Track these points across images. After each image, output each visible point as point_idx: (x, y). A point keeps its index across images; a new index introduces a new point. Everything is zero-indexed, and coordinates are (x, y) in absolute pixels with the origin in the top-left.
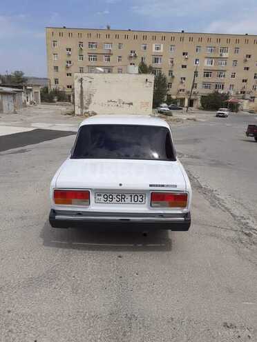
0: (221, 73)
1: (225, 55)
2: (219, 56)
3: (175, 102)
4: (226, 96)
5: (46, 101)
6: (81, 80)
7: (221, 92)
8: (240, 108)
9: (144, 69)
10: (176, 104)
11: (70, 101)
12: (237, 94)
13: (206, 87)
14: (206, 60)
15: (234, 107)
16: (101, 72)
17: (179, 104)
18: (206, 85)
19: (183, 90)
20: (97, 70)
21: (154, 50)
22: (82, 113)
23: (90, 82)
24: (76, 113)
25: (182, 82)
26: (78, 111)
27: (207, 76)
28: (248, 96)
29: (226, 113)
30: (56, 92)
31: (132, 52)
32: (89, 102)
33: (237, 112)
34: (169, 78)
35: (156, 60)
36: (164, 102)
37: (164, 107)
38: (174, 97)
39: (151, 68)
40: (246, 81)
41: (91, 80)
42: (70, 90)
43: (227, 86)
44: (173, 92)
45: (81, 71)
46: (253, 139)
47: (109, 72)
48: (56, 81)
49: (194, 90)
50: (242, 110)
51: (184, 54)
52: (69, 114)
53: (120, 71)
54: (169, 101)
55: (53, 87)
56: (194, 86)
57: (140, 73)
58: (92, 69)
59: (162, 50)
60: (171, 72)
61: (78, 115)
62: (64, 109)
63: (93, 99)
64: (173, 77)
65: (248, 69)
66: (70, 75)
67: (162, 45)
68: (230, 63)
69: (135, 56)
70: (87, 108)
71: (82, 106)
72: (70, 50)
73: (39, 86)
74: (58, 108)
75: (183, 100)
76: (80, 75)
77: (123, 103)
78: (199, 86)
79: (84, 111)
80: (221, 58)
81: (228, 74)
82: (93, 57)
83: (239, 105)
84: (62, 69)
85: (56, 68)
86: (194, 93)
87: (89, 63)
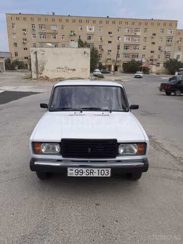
0: (136, 46)
1: (138, 34)
2: (134, 35)
3: (104, 68)
4: (140, 63)
5: (9, 70)
6: (36, 53)
7: (136, 60)
8: (150, 71)
9: (81, 44)
10: (105, 70)
11: (27, 69)
12: (148, 61)
13: (126, 57)
14: (125, 38)
15: (146, 71)
16: (50, 47)
17: (107, 69)
18: (126, 55)
19: (110, 59)
20: (48, 45)
21: (88, 30)
22: (37, 77)
23: (43, 54)
24: (33, 77)
25: (109, 54)
26: (34, 76)
27: (127, 49)
28: (155, 63)
29: (141, 75)
30: (17, 63)
31: (71, 32)
32: (43, 69)
33: (148, 74)
34: (99, 50)
35: (90, 38)
36: (97, 68)
37: (98, 72)
38: (104, 64)
39: (86, 43)
40: (153, 52)
41: (43, 53)
42: (26, 60)
43: (140, 56)
44: (103, 61)
45: (35, 46)
46: (164, 93)
47: (56, 46)
48: (16, 54)
49: (118, 59)
50: (152, 72)
51: (109, 33)
52: (28, 79)
53: (63, 46)
54: (101, 67)
55: (14, 59)
56: (118, 55)
57: (79, 47)
58: (42, 44)
59: (93, 31)
60: (100, 47)
61: (34, 79)
62: (23, 74)
63: (46, 67)
64: (102, 50)
65: (154, 43)
66: (27, 49)
67: (93, 27)
68: (142, 39)
69: (74, 35)
70: (41, 74)
71: (37, 72)
72: (25, 30)
73: (3, 58)
74: (19, 74)
75: (110, 66)
76: (35, 49)
77: (69, 69)
78: (121, 56)
79: (39, 76)
80: (136, 36)
81: (141, 47)
82: (43, 35)
83: (150, 69)
84: (20, 45)
85: (16, 44)
86: (118, 61)
87: (40, 41)
